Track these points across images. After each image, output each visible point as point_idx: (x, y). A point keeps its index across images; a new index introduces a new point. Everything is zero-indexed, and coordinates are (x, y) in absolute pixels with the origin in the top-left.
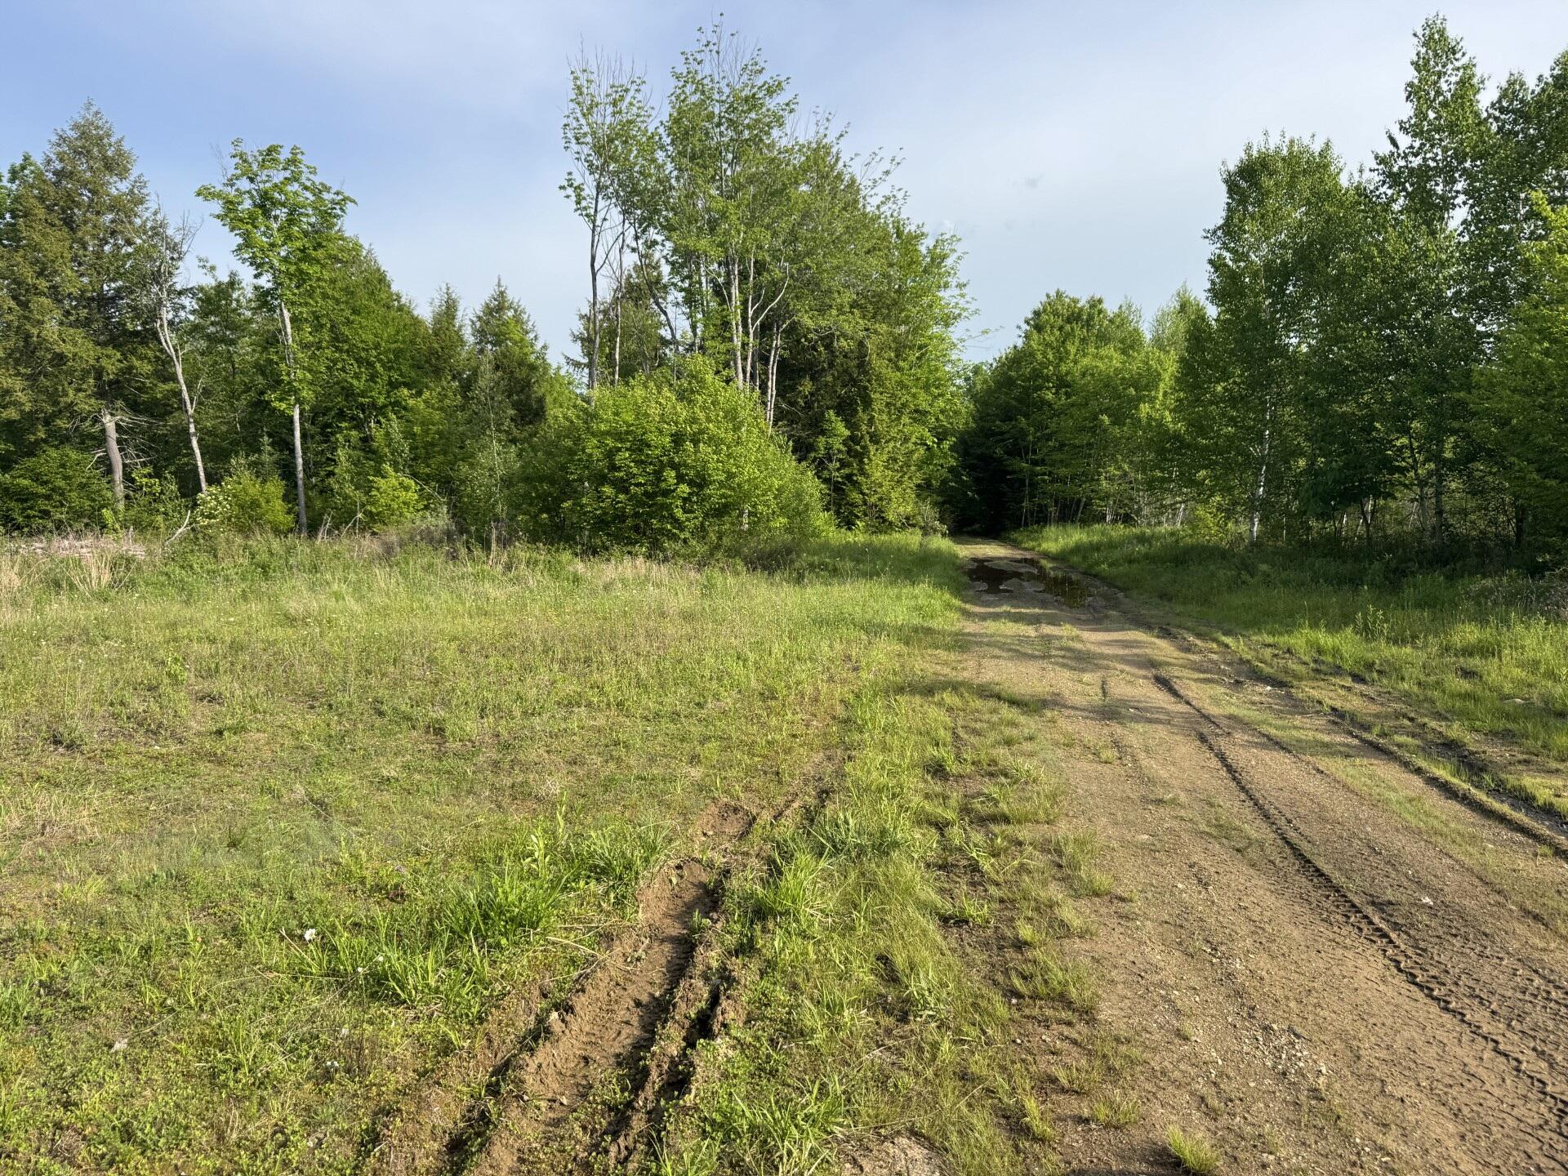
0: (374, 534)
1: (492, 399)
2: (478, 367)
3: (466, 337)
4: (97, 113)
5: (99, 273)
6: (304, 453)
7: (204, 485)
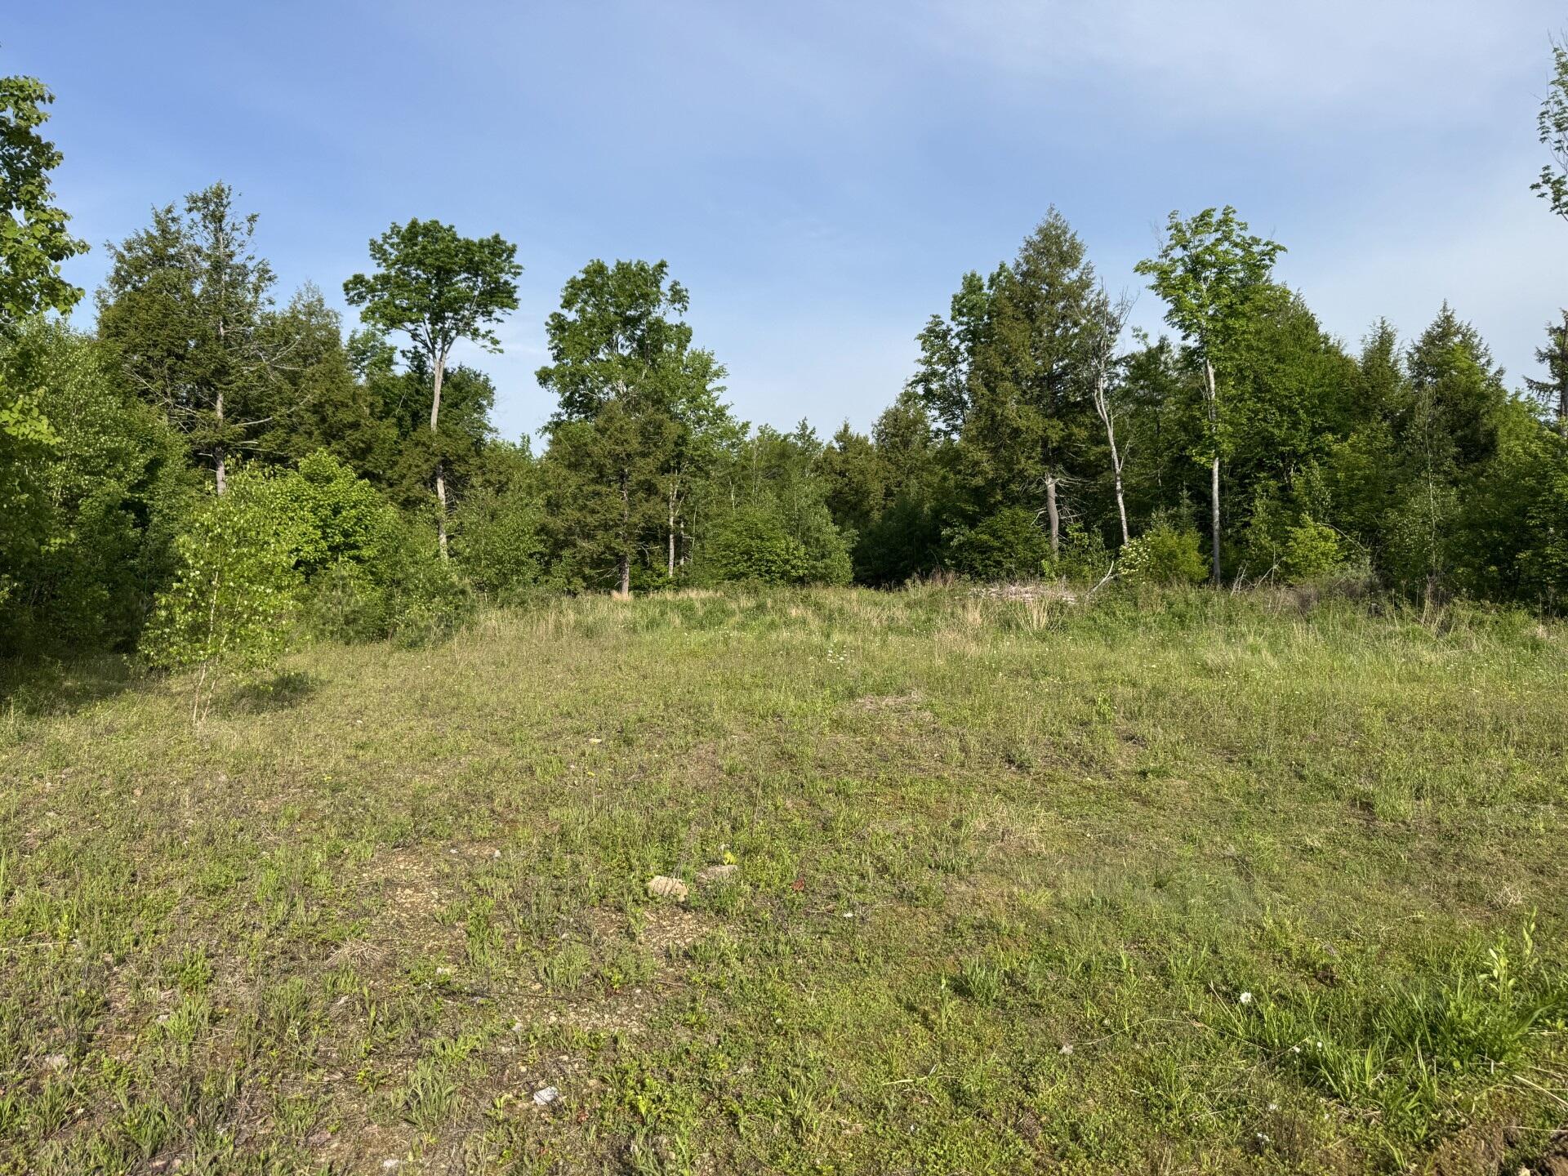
0: (1290, 586)
1: (1431, 437)
2: (1415, 403)
3: (1402, 372)
4: (1057, 215)
5: (1050, 355)
6: (1221, 505)
7: (1126, 538)
